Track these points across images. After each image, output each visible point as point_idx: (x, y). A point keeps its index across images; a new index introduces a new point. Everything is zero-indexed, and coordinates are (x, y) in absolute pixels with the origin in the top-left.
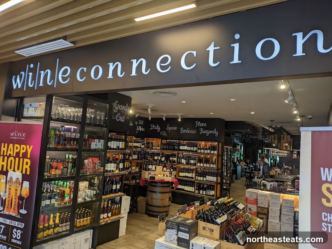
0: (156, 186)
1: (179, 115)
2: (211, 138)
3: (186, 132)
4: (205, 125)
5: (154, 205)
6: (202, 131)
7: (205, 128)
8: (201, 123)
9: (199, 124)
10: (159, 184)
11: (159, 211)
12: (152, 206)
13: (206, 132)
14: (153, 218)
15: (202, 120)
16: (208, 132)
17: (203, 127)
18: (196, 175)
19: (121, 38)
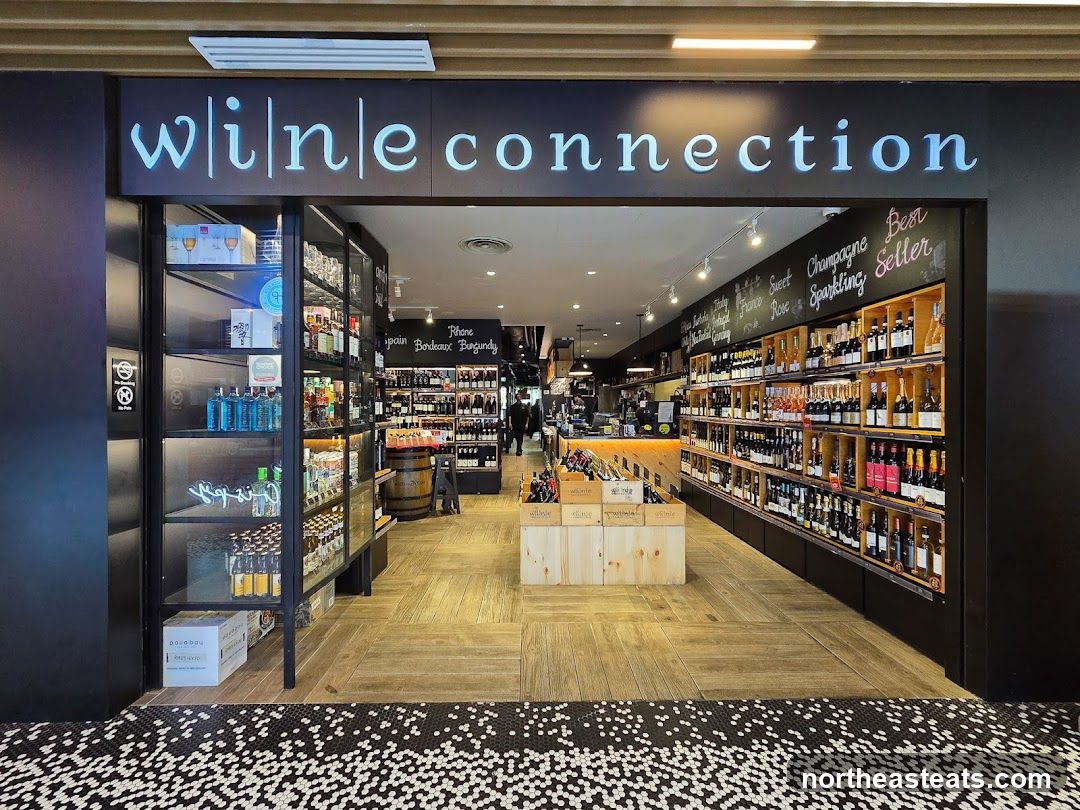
0: (403, 458)
1: (428, 309)
2: (484, 358)
3: (430, 348)
4: (470, 333)
5: (407, 495)
6: (464, 345)
7: (469, 340)
8: (460, 329)
9: (456, 331)
10: (408, 454)
11: (417, 506)
12: (400, 499)
13: (471, 346)
14: (405, 523)
15: (463, 323)
16: (475, 347)
17: (466, 337)
18: (456, 433)
19: (568, 80)
